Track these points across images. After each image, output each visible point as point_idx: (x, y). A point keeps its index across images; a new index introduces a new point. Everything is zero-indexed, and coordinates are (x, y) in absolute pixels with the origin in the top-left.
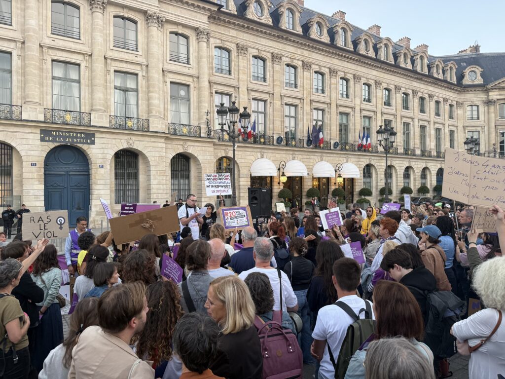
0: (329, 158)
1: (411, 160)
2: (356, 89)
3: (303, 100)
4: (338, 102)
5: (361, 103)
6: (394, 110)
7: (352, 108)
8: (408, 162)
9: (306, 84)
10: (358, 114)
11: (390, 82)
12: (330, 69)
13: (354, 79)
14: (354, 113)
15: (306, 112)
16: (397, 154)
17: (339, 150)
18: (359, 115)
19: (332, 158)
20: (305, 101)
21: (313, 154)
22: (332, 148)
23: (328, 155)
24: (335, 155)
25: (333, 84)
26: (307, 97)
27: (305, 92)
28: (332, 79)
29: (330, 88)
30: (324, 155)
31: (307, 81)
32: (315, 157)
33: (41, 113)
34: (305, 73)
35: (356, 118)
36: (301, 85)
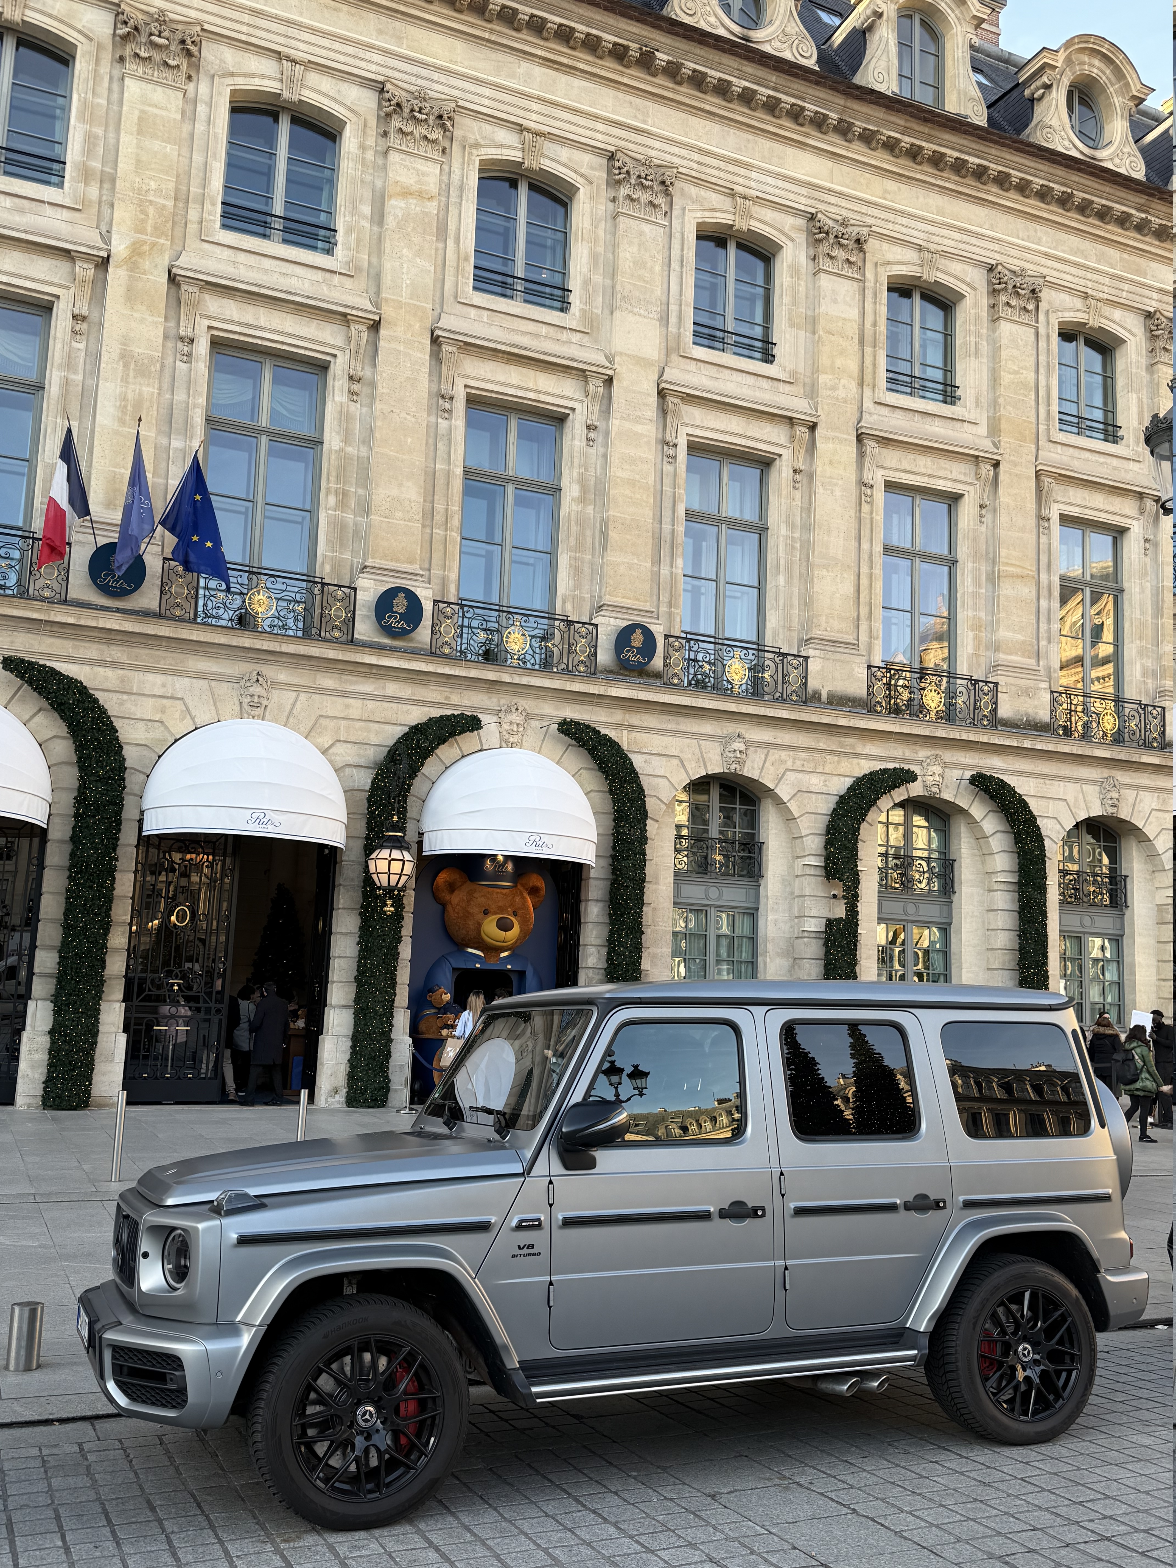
0: (333, 706)
1: (1123, 777)
2: (627, 253)
3: (104, 263)
4: (446, 322)
5: (671, 348)
6: (983, 430)
7: (582, 375)
8: (1092, 791)
9: (139, 164)
10: (638, 420)
11: (949, 240)
12: (381, 89)
13: (614, 183)
14: (607, 411)
15: (125, 357)
16: (995, 722)
17: (433, 653)
18: (649, 430)
19: (356, 707)
20: (116, 275)
21: (168, 659)
22: (365, 629)
23: (328, 681)
24: (392, 688)
25: (406, 193)
26: (136, 250)
27: (123, 214)
28: (394, 157)
29: (379, 217)
30: (283, 676)
31: (156, 145)
32: (180, 685)
34: (132, 87)
35: (619, 450)
36: (96, 165)
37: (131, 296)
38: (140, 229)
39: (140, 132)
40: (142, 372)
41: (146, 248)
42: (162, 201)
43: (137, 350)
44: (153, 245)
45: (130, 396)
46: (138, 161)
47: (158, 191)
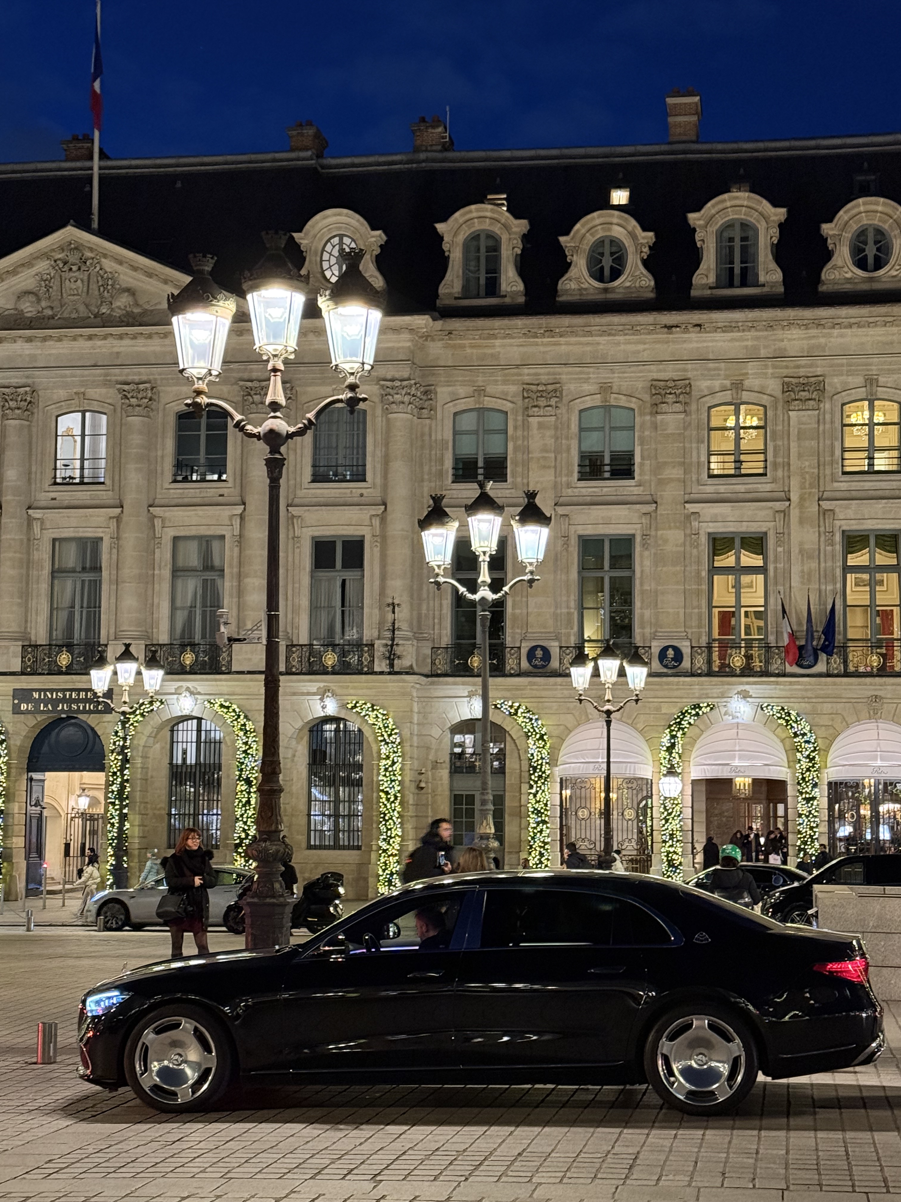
9: (800, 456)
15: (802, 551)
26: (803, 499)
27: (795, 483)
30: (889, 696)
31: (807, 443)
32: (841, 708)
33: (16, 657)
34: (794, 415)
36: (780, 460)
37: (801, 521)
38: (802, 487)
39: (799, 439)
40: (810, 557)
41: (807, 496)
42: (812, 470)
43: (806, 547)
44: (810, 493)
45: (805, 570)
46: (799, 454)
47: (809, 466)
